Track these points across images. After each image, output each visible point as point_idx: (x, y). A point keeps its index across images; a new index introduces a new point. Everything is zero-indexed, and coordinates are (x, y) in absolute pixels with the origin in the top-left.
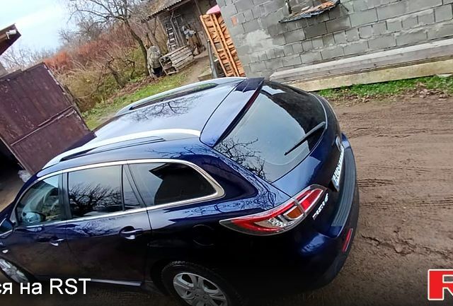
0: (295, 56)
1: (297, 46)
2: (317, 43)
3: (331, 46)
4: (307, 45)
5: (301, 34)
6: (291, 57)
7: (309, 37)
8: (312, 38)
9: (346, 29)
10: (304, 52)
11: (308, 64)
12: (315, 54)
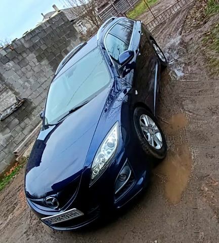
0: (20, 134)
1: (18, 128)
2: (27, 121)
3: (34, 119)
4: (22, 124)
5: (17, 121)
6: (18, 137)
7: (21, 120)
8: (23, 120)
9: (35, 108)
10: (23, 129)
11: (29, 134)
12: (29, 126)
